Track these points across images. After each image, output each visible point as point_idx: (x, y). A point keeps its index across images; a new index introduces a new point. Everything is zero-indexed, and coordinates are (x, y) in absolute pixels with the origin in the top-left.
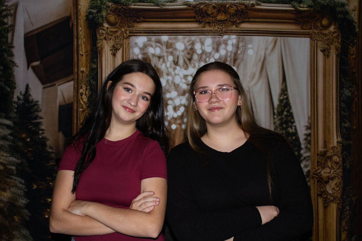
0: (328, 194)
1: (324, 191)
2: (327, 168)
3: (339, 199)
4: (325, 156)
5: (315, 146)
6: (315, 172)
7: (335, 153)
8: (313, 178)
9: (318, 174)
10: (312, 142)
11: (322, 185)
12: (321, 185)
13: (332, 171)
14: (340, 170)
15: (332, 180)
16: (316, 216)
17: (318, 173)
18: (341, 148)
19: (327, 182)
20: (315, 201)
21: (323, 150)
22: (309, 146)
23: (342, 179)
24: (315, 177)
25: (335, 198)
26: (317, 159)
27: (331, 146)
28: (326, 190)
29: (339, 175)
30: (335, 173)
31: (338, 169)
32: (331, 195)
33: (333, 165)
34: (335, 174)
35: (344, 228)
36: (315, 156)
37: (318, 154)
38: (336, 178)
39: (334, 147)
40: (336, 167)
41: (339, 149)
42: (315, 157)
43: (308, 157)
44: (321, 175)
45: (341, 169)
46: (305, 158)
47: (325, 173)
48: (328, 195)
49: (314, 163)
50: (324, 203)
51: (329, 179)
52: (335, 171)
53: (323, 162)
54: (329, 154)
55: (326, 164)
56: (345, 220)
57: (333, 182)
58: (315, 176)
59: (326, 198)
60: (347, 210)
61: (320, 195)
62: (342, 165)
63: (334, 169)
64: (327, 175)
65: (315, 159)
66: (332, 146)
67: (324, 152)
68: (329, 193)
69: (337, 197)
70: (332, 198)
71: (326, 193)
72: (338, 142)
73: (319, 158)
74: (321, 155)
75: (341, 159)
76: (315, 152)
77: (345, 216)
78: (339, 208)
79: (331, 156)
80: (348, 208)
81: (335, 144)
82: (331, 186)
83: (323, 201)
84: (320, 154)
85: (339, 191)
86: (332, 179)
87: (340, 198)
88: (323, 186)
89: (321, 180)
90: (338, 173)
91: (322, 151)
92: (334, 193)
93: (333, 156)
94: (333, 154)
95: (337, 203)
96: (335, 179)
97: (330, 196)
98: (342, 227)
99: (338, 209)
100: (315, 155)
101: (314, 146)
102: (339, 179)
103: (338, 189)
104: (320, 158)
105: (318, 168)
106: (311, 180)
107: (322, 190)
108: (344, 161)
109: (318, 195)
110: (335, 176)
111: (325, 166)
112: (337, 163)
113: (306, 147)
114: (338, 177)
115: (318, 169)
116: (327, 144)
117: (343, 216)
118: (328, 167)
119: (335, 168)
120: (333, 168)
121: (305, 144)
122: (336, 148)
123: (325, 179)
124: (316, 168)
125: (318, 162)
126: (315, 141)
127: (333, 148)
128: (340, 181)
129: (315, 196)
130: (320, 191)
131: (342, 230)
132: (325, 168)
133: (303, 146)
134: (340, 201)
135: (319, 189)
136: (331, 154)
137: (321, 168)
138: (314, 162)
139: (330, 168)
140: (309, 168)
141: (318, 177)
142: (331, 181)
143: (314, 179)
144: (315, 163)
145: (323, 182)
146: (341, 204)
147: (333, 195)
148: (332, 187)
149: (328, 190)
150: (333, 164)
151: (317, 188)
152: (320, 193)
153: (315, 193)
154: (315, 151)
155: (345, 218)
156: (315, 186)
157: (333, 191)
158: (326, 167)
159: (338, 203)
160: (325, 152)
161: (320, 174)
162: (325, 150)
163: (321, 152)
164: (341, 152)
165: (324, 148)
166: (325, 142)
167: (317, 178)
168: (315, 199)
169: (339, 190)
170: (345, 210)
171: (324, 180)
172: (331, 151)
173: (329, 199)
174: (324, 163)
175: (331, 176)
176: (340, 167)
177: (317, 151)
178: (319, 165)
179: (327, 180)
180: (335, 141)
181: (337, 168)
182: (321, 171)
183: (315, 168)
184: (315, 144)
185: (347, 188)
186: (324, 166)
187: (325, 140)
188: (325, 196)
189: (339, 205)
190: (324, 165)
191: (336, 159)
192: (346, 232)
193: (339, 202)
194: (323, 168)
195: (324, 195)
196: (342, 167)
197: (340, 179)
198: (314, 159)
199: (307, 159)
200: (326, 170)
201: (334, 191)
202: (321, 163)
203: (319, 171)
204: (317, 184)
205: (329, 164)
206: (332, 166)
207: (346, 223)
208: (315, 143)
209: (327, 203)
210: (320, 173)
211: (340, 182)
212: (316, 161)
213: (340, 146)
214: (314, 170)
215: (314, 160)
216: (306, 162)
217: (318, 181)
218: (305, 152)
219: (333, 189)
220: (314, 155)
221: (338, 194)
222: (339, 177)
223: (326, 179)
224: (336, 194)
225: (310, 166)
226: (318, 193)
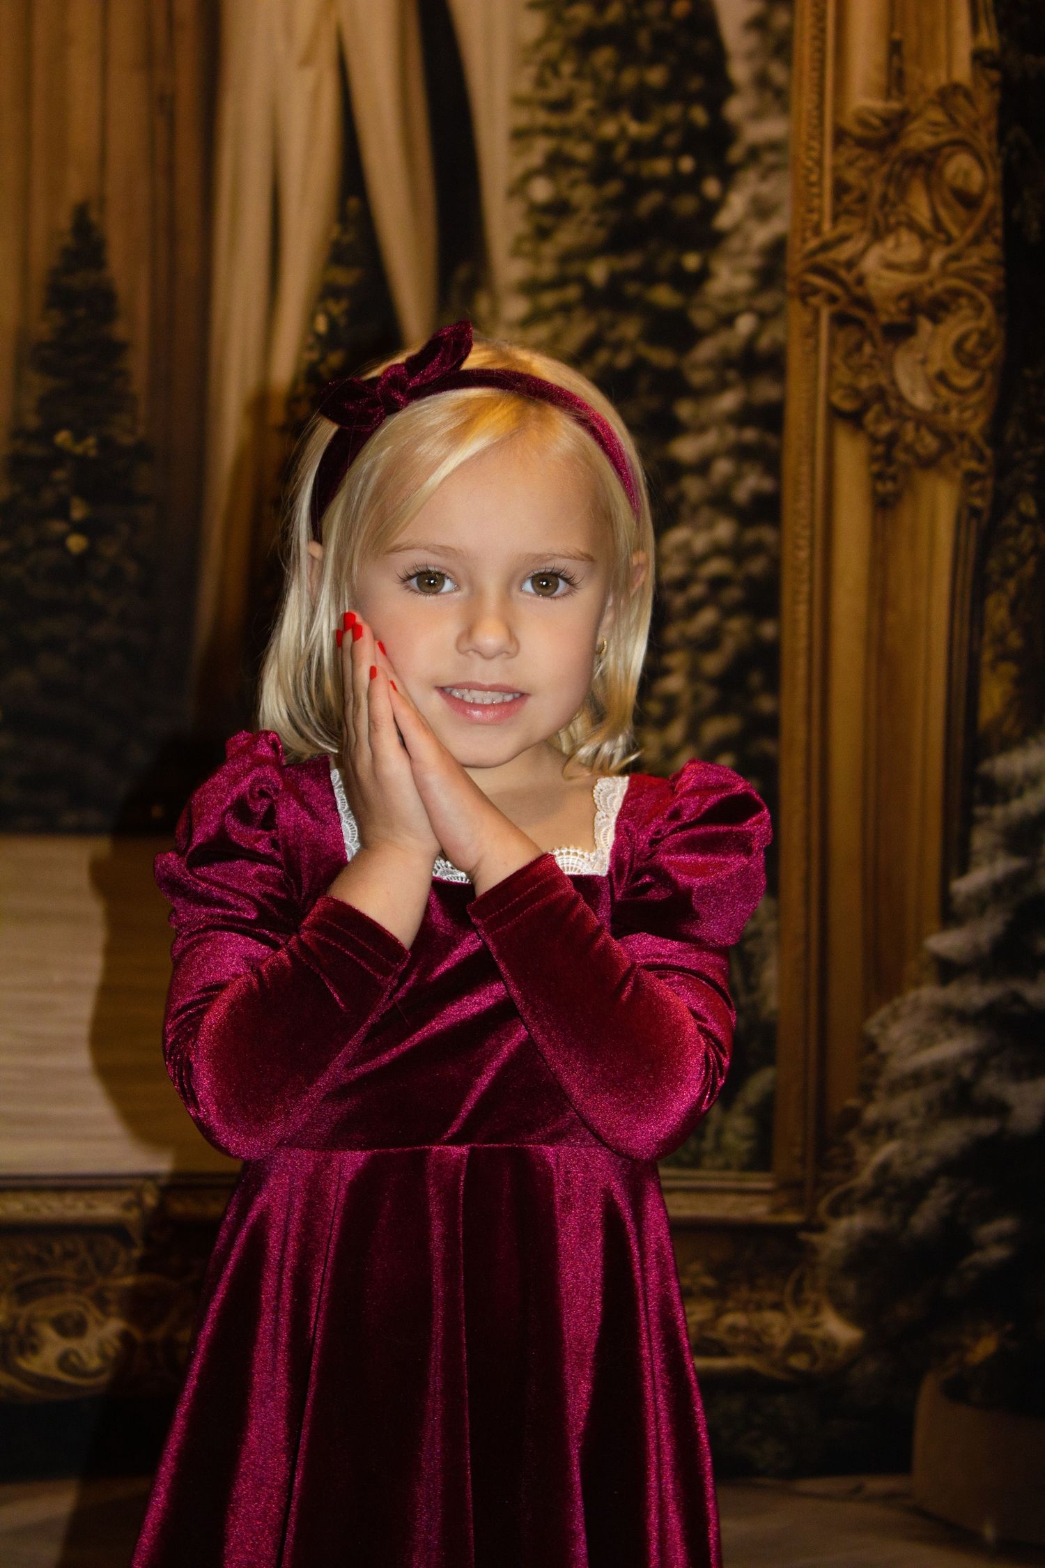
0: (907, 412)
1: (880, 394)
2: (906, 236)
3: (974, 445)
4: (894, 152)
5: (822, 77)
6: (821, 258)
7: (956, 135)
8: (806, 293)
9: (843, 273)
10: (804, 48)
11: (868, 349)
12: (858, 347)
13: (937, 258)
14: (990, 250)
15: (935, 320)
16: (812, 557)
17: (836, 263)
18: (996, 96)
19: (900, 332)
20: (812, 451)
21: (878, 104)
22: (778, 73)
23: (999, 310)
24: (816, 291)
25: (947, 441)
26: (835, 168)
27: (936, 79)
28: (894, 382)
29: (979, 283)
30: (953, 266)
31: (976, 241)
32: (922, 420)
33: (943, 213)
34: (958, 274)
35: (1000, 639)
36: (822, 143)
37: (840, 136)
38: (964, 301)
39: (956, 88)
40: (963, 227)
41: (986, 102)
42: (821, 152)
43: (774, 146)
44: (861, 280)
45: (995, 241)
46: (754, 153)
47: (891, 266)
48: (905, 419)
49: (815, 190)
50: (879, 477)
51: (913, 310)
52: (956, 257)
53: (878, 189)
54: (919, 137)
55: (901, 208)
56: (1011, 586)
57: (942, 329)
58: (818, 281)
59: (892, 440)
60: (1024, 519)
61: (855, 420)
62: (999, 217)
63: (949, 241)
64: (903, 280)
65: (819, 163)
66: (943, 80)
67: (886, 122)
68: (912, 408)
69: (962, 436)
70: (930, 443)
71: (893, 404)
72: (978, 57)
73: (850, 163)
74: (862, 143)
75: (995, 177)
76: (821, 118)
77: (1012, 559)
78: (975, 512)
79: (935, 150)
80: (1028, 506)
81: (962, 71)
82: (924, 362)
83: (873, 459)
84: (857, 130)
85: (975, 398)
86: (937, 309)
87: (980, 442)
88: (873, 357)
89: (859, 313)
90: (977, 268)
91: (872, 112)
92: (946, 409)
93: (947, 150)
94: (944, 137)
95: (958, 475)
96: (953, 307)
97: (917, 429)
98: (987, 637)
99: (967, 514)
100: (822, 135)
101: (815, 74)
102: (979, 309)
103: (966, 380)
104: (858, 158)
105: (843, 228)
106: (794, 307)
107: (864, 383)
108: (1011, 187)
109: (835, 413)
110: (956, 293)
111: (892, 220)
112: (967, 201)
113: (762, 81)
114: (971, 297)
115: (844, 239)
116: (911, 69)
117: (993, 564)
118: (912, 226)
119: (955, 231)
120: (942, 237)
121: (750, 55)
122: (967, 95)
123: (890, 313)
124: (827, 226)
125: (841, 188)
126: (823, 41)
127: (947, 95)
128: (983, 323)
129: (812, 420)
130: (854, 392)
131: (987, 656)
132: (890, 230)
133: (740, 71)
134: (981, 458)
135: (843, 375)
136: (936, 134)
137: (863, 228)
138: (811, 185)
139: (923, 236)
140: (777, 226)
141: (837, 290)
142: (925, 325)
143: (815, 301)
144: (820, 196)
145: (878, 334)
146: (989, 483)
147: (940, 418)
148: (933, 368)
149: (905, 384)
150: (946, 205)
151: (831, 368)
152: (848, 405)
153: (813, 399)
154: (820, 106)
155: (1008, 572)
156: (816, 349)
157: (935, 393)
158: (899, 224)
159: (971, 477)
160: (896, 124)
161: (854, 272)
162: (895, 105)
163: (863, 123)
164: (993, 125)
165: (888, 95)
166: (895, 48)
167: (832, 299)
168: (813, 439)
169: (979, 384)
170: (1011, 520)
171: (884, 319)
172: (936, 115)
173: (909, 449)
174: (884, 199)
175: (929, 292)
176: (986, 228)
177: (838, 110)
178: (849, 212)
179: (901, 319)
180: (963, 49)
181: (970, 232)
182: (863, 253)
183: (817, 230)
184: (822, 62)
185: (1028, 372)
186: (886, 216)
187: (897, 35)
188: (885, 428)
189: (976, 487)
190: (887, 208)
191: (967, 174)
192: (1009, 669)
193: (973, 465)
194: (878, 234)
195: (878, 420)
196: (998, 232)
197: (989, 310)
198: (810, 163)
199: (769, 158)
200: (898, 246)
201: (943, 391)
202: (863, 198)
203: (846, 252)
204: (832, 343)
205: (920, 206)
206: (936, 221)
207: (1013, 608)
208: (821, 50)
209: (894, 478)
210: (850, 264)
211: (983, 334)
212: (828, 183)
213: (993, 86)
214: (813, 243)
215: (810, 170)
216: (764, 177)
217: (840, 320)
218: (757, 115)
219: (942, 377)
220: (811, 137)
221: (968, 414)
222: (983, 298)
223: (892, 309)
224: (954, 414)
225: (786, 211)
226: (836, 398)
